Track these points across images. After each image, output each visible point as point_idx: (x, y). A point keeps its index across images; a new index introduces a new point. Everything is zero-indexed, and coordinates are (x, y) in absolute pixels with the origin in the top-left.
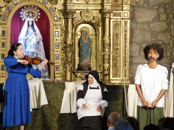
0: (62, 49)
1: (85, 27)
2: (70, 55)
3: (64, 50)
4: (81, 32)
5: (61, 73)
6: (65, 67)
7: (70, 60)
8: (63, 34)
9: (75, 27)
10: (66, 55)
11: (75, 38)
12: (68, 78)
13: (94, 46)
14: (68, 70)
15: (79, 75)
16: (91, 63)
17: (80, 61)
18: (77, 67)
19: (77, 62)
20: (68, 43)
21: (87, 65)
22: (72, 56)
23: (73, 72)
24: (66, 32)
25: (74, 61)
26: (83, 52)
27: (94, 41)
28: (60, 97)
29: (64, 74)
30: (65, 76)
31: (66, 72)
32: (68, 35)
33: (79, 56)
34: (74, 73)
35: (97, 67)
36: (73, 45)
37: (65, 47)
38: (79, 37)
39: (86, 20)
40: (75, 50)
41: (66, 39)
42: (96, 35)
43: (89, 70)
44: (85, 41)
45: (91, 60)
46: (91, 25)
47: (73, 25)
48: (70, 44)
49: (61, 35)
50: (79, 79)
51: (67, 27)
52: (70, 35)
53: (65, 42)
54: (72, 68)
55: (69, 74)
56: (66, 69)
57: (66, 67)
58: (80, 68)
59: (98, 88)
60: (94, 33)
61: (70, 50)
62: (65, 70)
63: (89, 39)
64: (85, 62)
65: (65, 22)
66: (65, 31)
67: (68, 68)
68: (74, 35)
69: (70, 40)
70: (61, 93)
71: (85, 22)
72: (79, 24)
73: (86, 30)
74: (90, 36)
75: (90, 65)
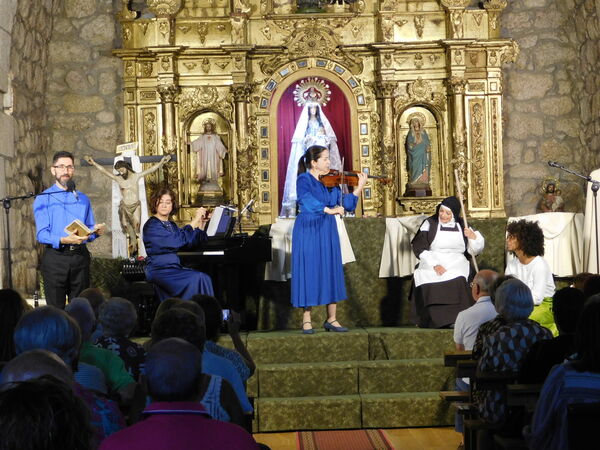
0: (375, 158)
1: (417, 114)
2: (390, 167)
3: (378, 158)
4: (410, 123)
5: (375, 203)
6: (382, 191)
7: (390, 177)
8: (376, 129)
9: (397, 114)
10: (383, 168)
11: (397, 134)
12: (389, 211)
13: (434, 149)
14: (388, 196)
15: (408, 204)
16: (431, 182)
17: (410, 178)
18: (403, 190)
19: (404, 182)
20: (386, 145)
21: (424, 186)
22: (394, 169)
23: (397, 200)
24: (381, 124)
25: (399, 179)
26: (415, 161)
27: (435, 140)
28: (378, 247)
29: (381, 204)
30: (383, 208)
31: (383, 201)
32: (385, 130)
33: (408, 169)
34: (399, 202)
35: (442, 188)
36: (394, 149)
37: (381, 153)
38: (406, 132)
39: (418, 99)
40: (398, 157)
41: (382, 138)
42: (438, 127)
43: (427, 195)
44: (419, 140)
45: (431, 177)
46: (428, 109)
47: (394, 110)
48: (389, 147)
49: (373, 131)
50: (409, 212)
51: (382, 115)
52: (389, 130)
53: (380, 144)
54: (394, 193)
55: (389, 203)
56: (384, 195)
57: (384, 191)
58: (411, 192)
59: (456, 229)
60: (433, 123)
61: (390, 158)
62: (381, 196)
63: (425, 136)
64: (419, 179)
65: (378, 106)
66: (379, 122)
67: (388, 194)
68: (396, 129)
69: (389, 138)
70: (379, 239)
71: (416, 104)
72: (406, 108)
73: (419, 118)
74: (427, 130)
75: (428, 185)
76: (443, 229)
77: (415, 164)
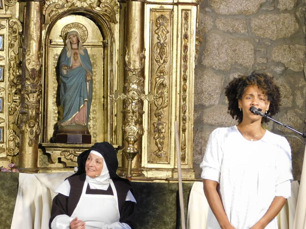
0: (13, 84)
1: (76, 25)
2: (32, 99)
3: (16, 85)
4: (65, 37)
5: (9, 149)
6: (19, 132)
7: (32, 113)
8: (16, 44)
9: (47, 23)
10: (23, 99)
11: (47, 53)
12: (28, 162)
13: (98, 77)
14: (27, 140)
15: (56, 154)
16: (91, 123)
17: (61, 116)
18: (51, 132)
19: (52, 120)
20: (29, 67)
21: (79, 129)
22: (38, 102)
23: (40, 146)
24: (23, 37)
25: (45, 117)
26: (70, 93)
27: (100, 63)
28: (6, 214)
29: (17, 151)
30: (20, 156)
31: (20, 146)
32: (28, 46)
33: (58, 103)
34: (44, 149)
35: (105, 132)
36: (40, 73)
37: (21, 78)
38: (59, 50)
39: (78, 4)
40: (46, 86)
41: (24, 56)
42: (105, 46)
43: (84, 142)
44: (76, 63)
45: (91, 115)
46: (92, 18)
47: (42, 17)
48: (33, 70)
49: (11, 46)
50: (57, 165)
51: (25, 24)
52: (34, 46)
53: (21, 65)
54: (37, 136)
55: (29, 151)
56: (23, 139)
57: (22, 133)
58: (60, 137)
59: (109, 192)
60: (99, 40)
61: (33, 86)
62: (18, 140)
63: (86, 57)
64: (74, 118)
65: (21, 11)
66: (21, 34)
67: (28, 137)
68: (45, 45)
69: (34, 58)
70: (8, 203)
71: (75, 12)
72: (60, 16)
73: (79, 31)
74: (89, 50)
75: (86, 128)
76: (90, 191)
77: (68, 96)
